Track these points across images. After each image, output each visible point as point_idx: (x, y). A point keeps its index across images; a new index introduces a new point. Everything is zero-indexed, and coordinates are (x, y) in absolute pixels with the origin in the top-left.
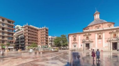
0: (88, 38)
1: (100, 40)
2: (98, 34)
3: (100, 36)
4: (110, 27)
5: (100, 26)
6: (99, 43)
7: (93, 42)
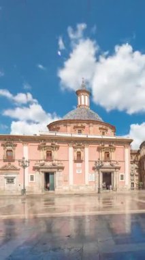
0: (51, 155)
1: (79, 165)
2: (74, 148)
3: (79, 155)
4: (103, 134)
5: (84, 127)
6: (77, 172)
7: (62, 168)
